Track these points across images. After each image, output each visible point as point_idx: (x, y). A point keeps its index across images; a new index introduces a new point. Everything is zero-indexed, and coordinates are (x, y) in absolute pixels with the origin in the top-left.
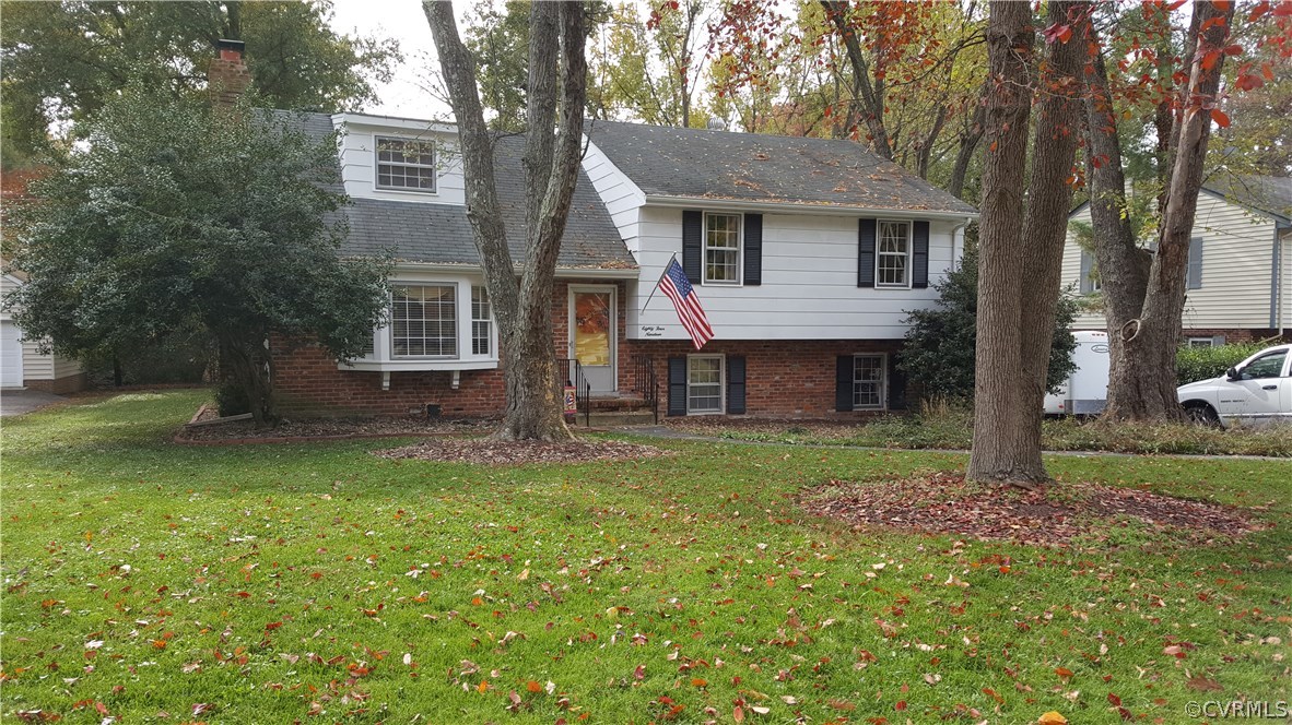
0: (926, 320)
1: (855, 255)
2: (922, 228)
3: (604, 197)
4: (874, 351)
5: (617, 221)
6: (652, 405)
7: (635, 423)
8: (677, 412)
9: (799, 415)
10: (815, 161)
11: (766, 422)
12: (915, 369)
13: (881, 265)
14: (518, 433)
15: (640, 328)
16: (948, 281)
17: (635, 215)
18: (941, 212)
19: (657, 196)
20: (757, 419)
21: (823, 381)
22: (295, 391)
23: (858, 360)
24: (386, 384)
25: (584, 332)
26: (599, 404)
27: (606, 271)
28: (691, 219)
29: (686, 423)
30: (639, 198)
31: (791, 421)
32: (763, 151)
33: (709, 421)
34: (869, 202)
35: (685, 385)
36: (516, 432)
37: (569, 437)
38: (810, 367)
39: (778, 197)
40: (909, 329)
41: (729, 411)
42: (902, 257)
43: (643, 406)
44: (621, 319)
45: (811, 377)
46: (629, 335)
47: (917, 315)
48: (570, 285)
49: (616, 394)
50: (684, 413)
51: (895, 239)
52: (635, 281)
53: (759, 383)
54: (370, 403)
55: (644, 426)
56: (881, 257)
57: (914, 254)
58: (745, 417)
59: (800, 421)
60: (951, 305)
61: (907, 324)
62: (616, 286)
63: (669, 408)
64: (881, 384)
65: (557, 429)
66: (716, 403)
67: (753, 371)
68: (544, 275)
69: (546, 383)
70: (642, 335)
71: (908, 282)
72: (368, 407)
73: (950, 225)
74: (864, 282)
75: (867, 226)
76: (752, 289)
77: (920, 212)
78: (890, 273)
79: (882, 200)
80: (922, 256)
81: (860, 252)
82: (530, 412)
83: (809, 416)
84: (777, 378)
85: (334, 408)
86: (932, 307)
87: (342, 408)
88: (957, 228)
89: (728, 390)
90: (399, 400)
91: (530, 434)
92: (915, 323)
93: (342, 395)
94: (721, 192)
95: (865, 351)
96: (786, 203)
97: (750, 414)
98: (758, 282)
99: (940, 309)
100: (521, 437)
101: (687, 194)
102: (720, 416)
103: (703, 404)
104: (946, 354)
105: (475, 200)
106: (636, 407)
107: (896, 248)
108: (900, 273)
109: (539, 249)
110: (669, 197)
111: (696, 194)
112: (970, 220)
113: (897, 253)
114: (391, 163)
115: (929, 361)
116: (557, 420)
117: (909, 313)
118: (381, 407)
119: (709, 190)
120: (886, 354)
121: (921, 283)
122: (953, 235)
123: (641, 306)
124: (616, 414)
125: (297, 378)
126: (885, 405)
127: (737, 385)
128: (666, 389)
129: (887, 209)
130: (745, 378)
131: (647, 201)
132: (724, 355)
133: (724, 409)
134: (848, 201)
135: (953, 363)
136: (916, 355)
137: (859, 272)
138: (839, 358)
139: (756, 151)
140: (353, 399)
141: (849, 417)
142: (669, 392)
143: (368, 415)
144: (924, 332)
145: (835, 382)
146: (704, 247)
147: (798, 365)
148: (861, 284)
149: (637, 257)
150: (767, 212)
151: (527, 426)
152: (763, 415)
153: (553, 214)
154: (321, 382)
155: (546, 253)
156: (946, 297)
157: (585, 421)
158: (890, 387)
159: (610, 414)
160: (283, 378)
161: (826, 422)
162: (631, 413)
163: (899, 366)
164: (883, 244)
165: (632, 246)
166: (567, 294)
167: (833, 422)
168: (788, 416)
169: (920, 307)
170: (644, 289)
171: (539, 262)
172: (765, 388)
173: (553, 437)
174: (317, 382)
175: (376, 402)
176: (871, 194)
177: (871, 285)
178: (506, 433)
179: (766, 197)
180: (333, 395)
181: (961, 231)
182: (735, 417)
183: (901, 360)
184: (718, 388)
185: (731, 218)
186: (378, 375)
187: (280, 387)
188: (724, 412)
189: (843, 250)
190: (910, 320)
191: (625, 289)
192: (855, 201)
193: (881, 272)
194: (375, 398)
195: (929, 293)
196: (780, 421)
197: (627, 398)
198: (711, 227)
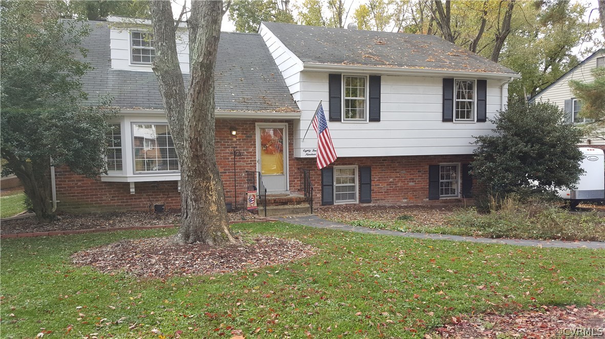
0: (488, 143)
1: (441, 101)
2: (482, 84)
3: (281, 68)
4: (453, 162)
5: (288, 82)
6: (310, 200)
7: (298, 213)
8: (327, 203)
9: (406, 203)
10: (413, 45)
11: (385, 208)
12: (481, 175)
13: (457, 107)
14: (189, 237)
15: (302, 150)
16: (500, 117)
17: (297, 78)
18: (495, 74)
19: (311, 64)
20: (379, 206)
21: (421, 181)
22: (73, 196)
23: (443, 167)
24: (132, 190)
25: (267, 153)
26: (275, 200)
27: (279, 114)
28: (334, 79)
29: (332, 210)
30: (299, 65)
31: (400, 207)
32: (381, 39)
33: (347, 209)
34: (449, 67)
35: (332, 185)
36: (187, 236)
37: (228, 240)
38: (412, 173)
39: (391, 64)
40: (476, 148)
41: (361, 201)
42: (470, 103)
43: (304, 201)
44: (291, 144)
45: (413, 179)
46: (296, 155)
47: (482, 139)
48: (256, 124)
49: (288, 193)
50: (332, 203)
51: (465, 91)
52: (299, 120)
53: (379, 184)
54: (124, 202)
55: (304, 215)
56: (458, 103)
57: (478, 100)
58: (371, 204)
59: (406, 207)
60: (503, 133)
61: (474, 144)
62: (287, 124)
63: (322, 200)
64: (457, 182)
65: (219, 234)
66: (352, 196)
67: (376, 176)
68: (198, 112)
69: (210, 198)
70: (303, 155)
71: (474, 118)
72: (122, 205)
73: (499, 81)
74: (447, 118)
75: (448, 83)
76: (374, 125)
77: (481, 74)
78: (463, 112)
79: (457, 66)
80: (483, 101)
81: (444, 99)
82: (197, 221)
83: (412, 203)
84: (391, 180)
85: (99, 207)
86: (490, 134)
87: (105, 206)
88: (504, 84)
89: (360, 188)
90: (143, 200)
91: (198, 238)
92: (480, 144)
93: (104, 198)
94: (353, 61)
95: (447, 162)
96: (396, 68)
97: (374, 203)
98: (378, 120)
99: (496, 135)
100: (190, 241)
101: (331, 63)
102: (355, 204)
103: (344, 197)
104: (501, 164)
105: (159, 57)
106: (299, 202)
107: (467, 97)
108: (469, 112)
109: (192, 90)
110: (318, 64)
111: (337, 62)
112: (512, 79)
113: (467, 100)
114: (141, 47)
115: (491, 169)
116: (220, 226)
117: (476, 138)
118: (131, 205)
119: (345, 60)
120: (459, 164)
121: (482, 119)
122: (501, 89)
123: (302, 136)
124: (286, 207)
125: (74, 187)
126: (459, 195)
127: (366, 184)
128: (320, 188)
129: (461, 72)
130: (371, 180)
131: (304, 67)
132: (357, 166)
133: (358, 200)
134: (436, 67)
135: (507, 170)
136: (482, 165)
137: (443, 112)
138: (430, 166)
139: (377, 39)
140: (112, 200)
141: (437, 203)
142: (322, 190)
143: (122, 211)
144: (485, 149)
145: (428, 181)
146: (343, 97)
147: (404, 172)
148: (444, 120)
149: (299, 104)
150: (383, 74)
151: (195, 232)
152: (382, 203)
153: (201, 59)
154: (91, 189)
155: (198, 93)
156: (500, 127)
157: (264, 213)
158: (463, 185)
159: (281, 207)
160: (65, 187)
161: (423, 207)
162: (295, 206)
163: (470, 172)
164: (458, 93)
165: (296, 98)
166: (255, 129)
167: (427, 207)
168: (399, 204)
169: (483, 134)
170: (304, 125)
171: (194, 101)
172: (384, 186)
173: (215, 240)
174: (88, 190)
175: (127, 202)
176: (450, 63)
177: (451, 120)
178: (178, 238)
179: (383, 64)
180: (99, 197)
181: (506, 86)
182: (365, 205)
183: (471, 168)
184: (354, 187)
185: (360, 79)
186: (128, 184)
187: (63, 194)
188: (357, 202)
189: (434, 98)
190: (477, 142)
191: (292, 125)
192: (440, 67)
193: (457, 112)
194: (126, 199)
195: (487, 124)
196: (393, 207)
197: (294, 195)
198: (348, 84)
